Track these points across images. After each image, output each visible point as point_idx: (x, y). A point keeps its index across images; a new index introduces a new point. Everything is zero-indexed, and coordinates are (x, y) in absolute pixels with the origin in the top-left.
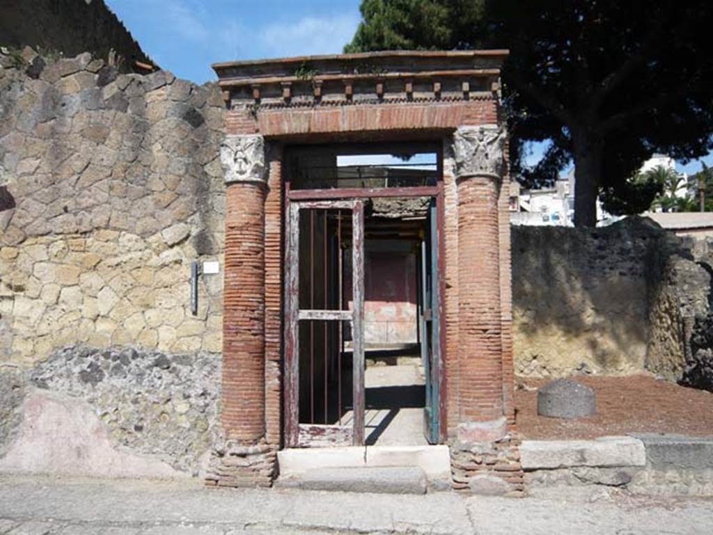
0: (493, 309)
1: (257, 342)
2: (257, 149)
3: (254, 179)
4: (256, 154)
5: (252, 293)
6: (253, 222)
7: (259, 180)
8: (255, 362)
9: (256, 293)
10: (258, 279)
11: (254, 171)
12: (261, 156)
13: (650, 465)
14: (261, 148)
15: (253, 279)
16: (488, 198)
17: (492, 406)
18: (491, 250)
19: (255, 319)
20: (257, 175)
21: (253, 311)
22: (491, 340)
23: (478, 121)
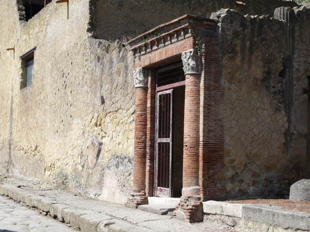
0: (190, 136)
1: (141, 152)
2: (140, 73)
3: (140, 86)
4: (140, 75)
5: (139, 132)
6: (140, 103)
7: (142, 86)
8: (139, 160)
9: (141, 132)
10: (142, 126)
11: (140, 83)
12: (142, 76)
13: (243, 218)
14: (141, 73)
15: (139, 126)
16: (190, 84)
17: (187, 181)
18: (190, 109)
19: (141, 142)
20: (141, 84)
21: (140, 139)
22: (188, 150)
23: (188, 48)
